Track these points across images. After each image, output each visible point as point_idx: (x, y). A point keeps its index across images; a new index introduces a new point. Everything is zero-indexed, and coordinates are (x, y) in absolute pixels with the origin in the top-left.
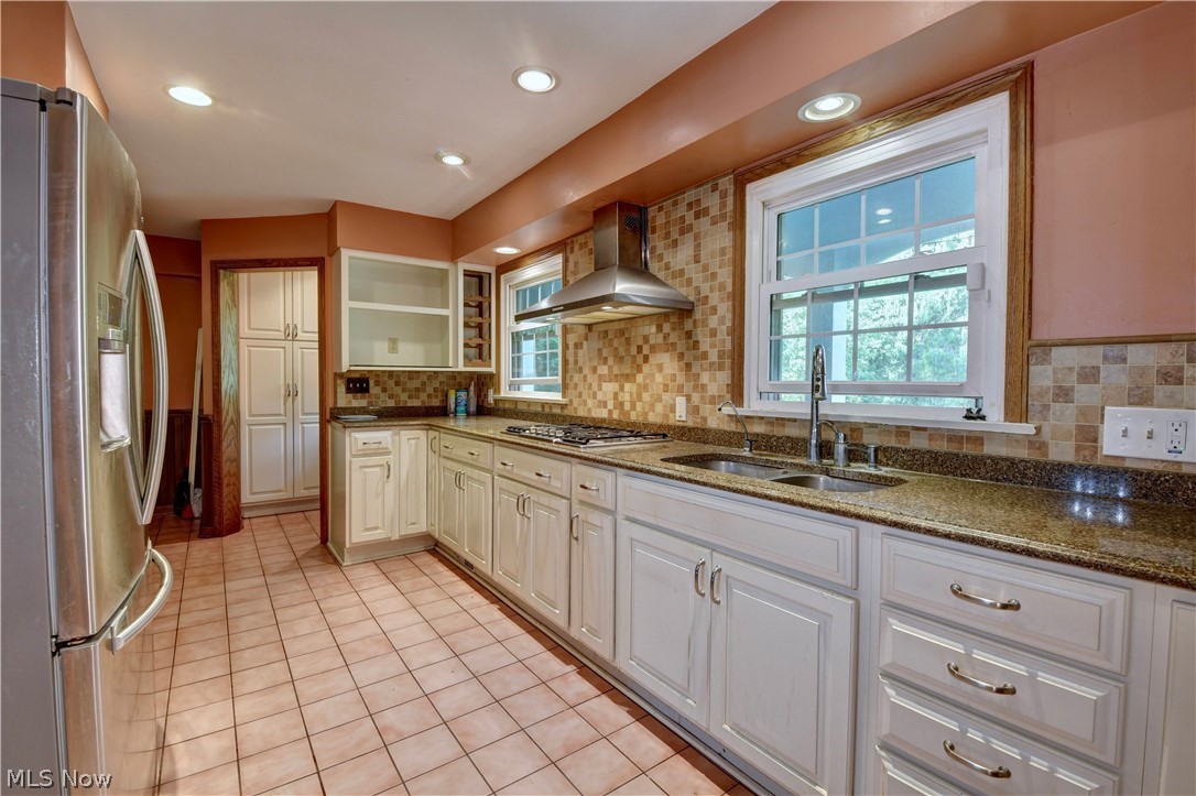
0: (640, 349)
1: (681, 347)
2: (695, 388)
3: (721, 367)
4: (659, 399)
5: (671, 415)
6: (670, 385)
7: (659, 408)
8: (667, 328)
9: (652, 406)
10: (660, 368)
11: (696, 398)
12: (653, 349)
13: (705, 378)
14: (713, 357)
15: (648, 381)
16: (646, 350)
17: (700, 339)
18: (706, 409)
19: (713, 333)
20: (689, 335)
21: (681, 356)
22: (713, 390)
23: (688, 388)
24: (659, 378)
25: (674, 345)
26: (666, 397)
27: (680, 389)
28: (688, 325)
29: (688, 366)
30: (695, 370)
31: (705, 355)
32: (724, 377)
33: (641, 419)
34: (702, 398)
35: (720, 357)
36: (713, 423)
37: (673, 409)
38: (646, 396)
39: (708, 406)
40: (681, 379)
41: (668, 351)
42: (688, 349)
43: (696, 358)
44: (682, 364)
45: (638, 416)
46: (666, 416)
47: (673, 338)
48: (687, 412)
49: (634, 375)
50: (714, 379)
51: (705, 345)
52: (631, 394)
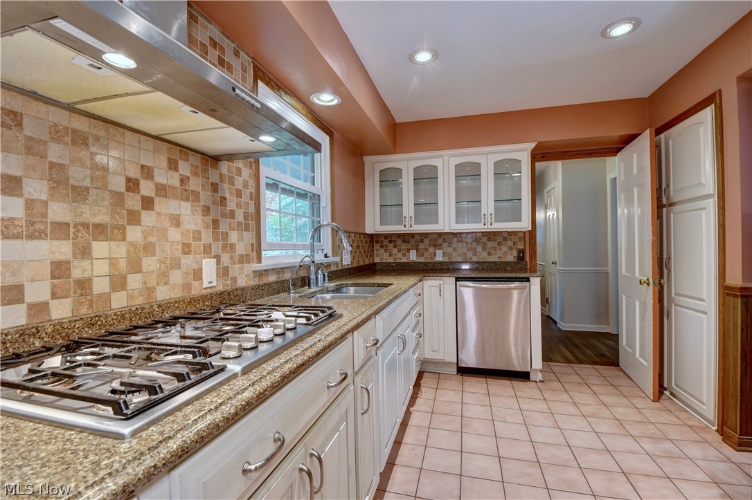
0: (132, 185)
1: (206, 197)
2: (224, 247)
3: (247, 229)
4: (176, 265)
5: (195, 284)
6: (194, 245)
7: (176, 277)
8: (184, 168)
9: (164, 277)
10: (176, 221)
11: (225, 259)
12: (162, 190)
13: (233, 237)
14: (240, 217)
15: (152, 239)
16: (147, 188)
17: (227, 195)
18: (235, 270)
19: (239, 194)
20: (215, 188)
21: (206, 210)
22: (241, 249)
23: (216, 248)
24: (174, 235)
25: (196, 194)
26: (188, 261)
27: (207, 251)
28: (214, 176)
29: (216, 223)
30: (224, 227)
31: (232, 214)
32: (249, 237)
33: (139, 301)
34: (232, 258)
35: (246, 218)
36: (242, 282)
37: (198, 275)
38: (149, 263)
39: (237, 266)
40: (207, 237)
41: (187, 200)
42: (214, 203)
43: (224, 215)
44: (209, 219)
45: (130, 297)
46: (187, 286)
47: (195, 184)
48: (218, 276)
49: (122, 229)
50: (241, 239)
51: (232, 204)
52: (113, 262)
